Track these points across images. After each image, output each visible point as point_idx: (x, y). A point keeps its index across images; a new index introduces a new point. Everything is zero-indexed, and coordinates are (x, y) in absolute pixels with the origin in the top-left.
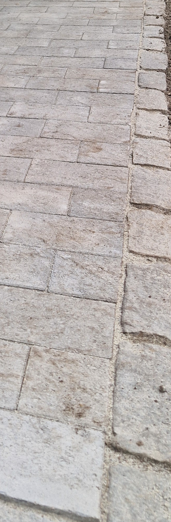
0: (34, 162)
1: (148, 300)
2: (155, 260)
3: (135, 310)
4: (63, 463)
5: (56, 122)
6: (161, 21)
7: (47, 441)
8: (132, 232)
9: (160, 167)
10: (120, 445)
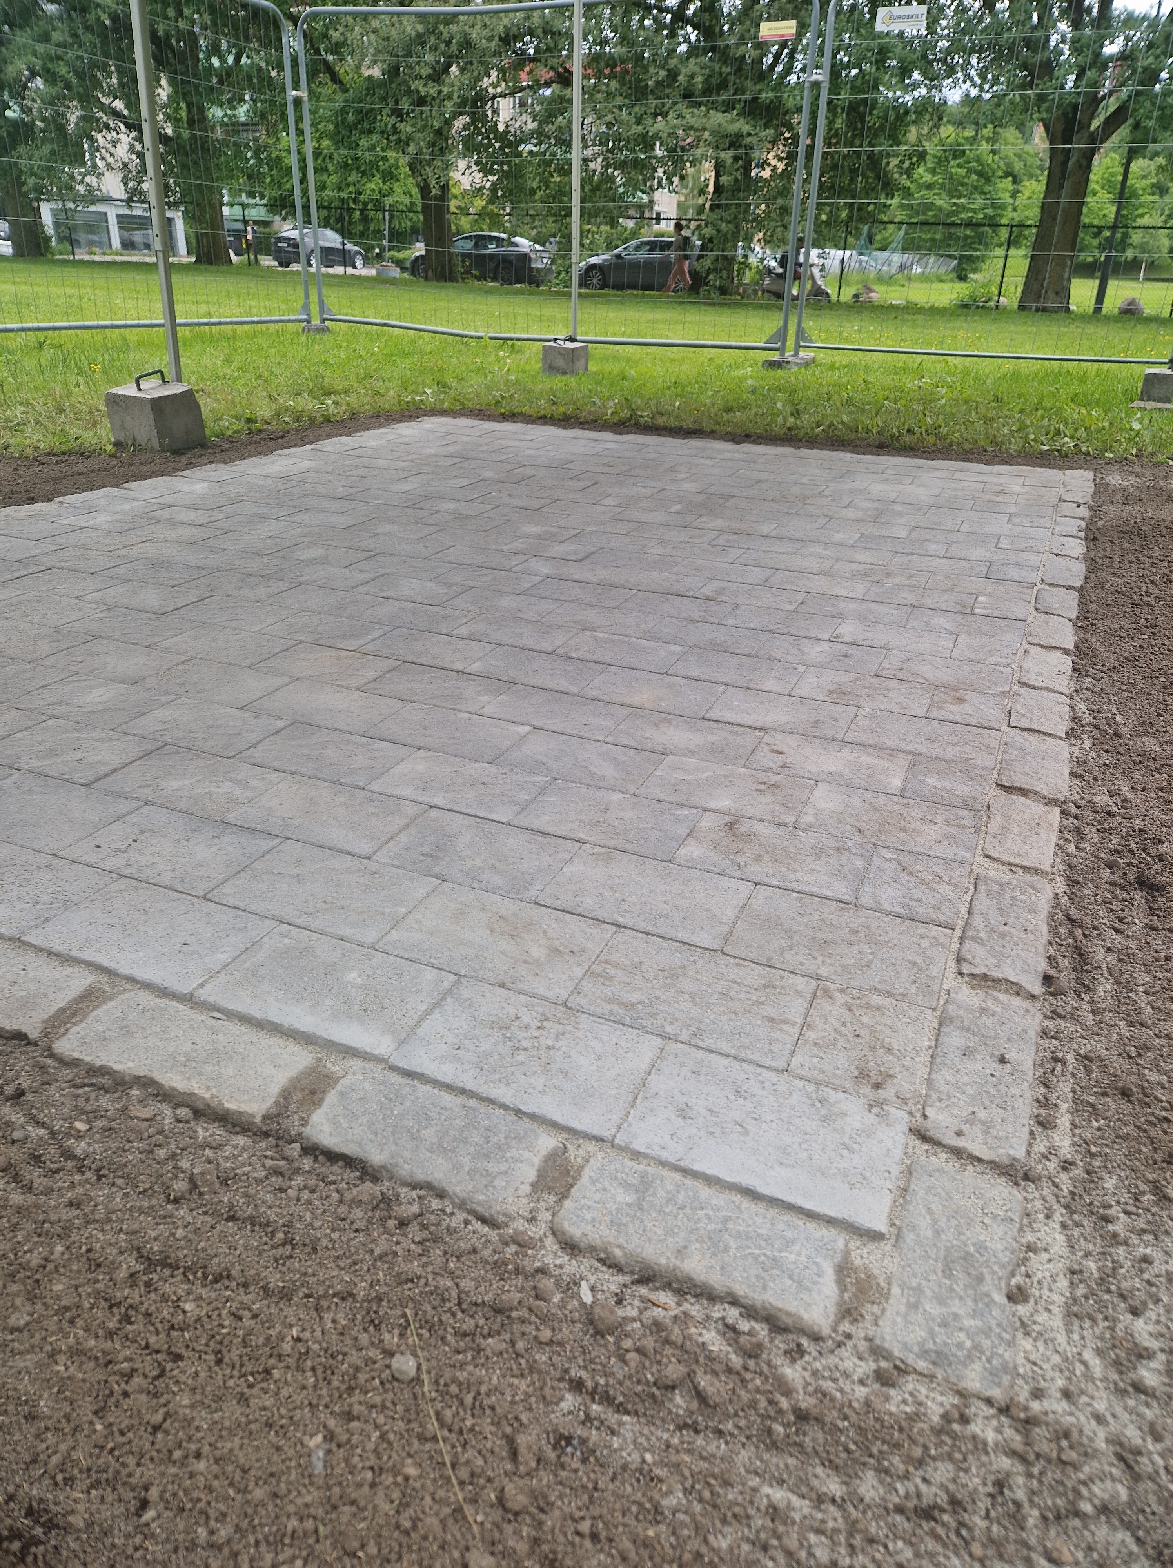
0: (862, 712)
1: (1002, 928)
2: (1021, 871)
3: (982, 942)
4: (845, 1152)
5: (902, 655)
6: (1084, 512)
7: (825, 1119)
8: (993, 827)
9: (1050, 735)
10: (931, 1134)
